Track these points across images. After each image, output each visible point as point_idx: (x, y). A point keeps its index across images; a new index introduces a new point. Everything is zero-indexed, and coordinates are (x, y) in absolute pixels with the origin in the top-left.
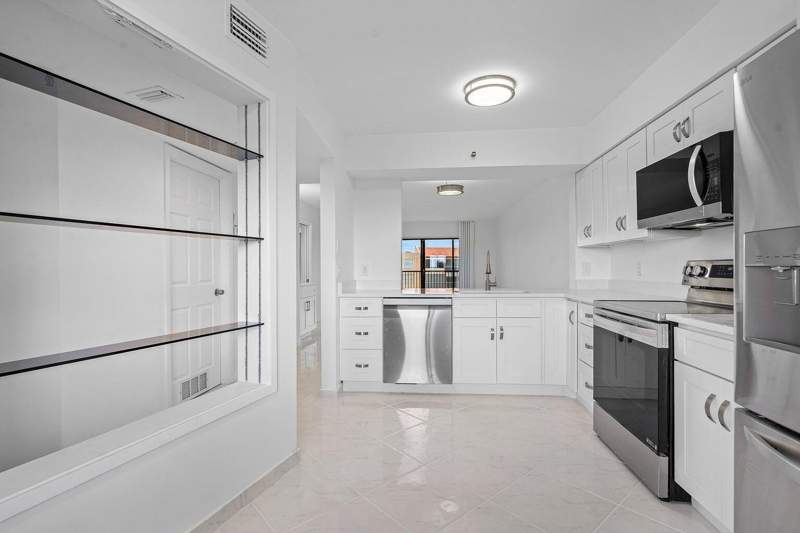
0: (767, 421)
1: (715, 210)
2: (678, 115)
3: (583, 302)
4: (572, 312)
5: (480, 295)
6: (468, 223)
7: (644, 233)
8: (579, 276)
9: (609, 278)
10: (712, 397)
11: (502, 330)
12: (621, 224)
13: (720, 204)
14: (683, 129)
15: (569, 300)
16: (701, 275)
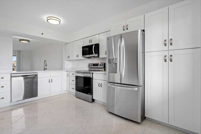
0: (112, 83)
1: (96, 55)
2: (90, 38)
3: (71, 72)
4: (68, 74)
5: (42, 72)
6: (20, 51)
7: (83, 58)
8: (66, 67)
9: (71, 67)
10: (99, 83)
11: (52, 80)
12: (77, 56)
13: (97, 54)
14: (91, 41)
15: (67, 71)
16: (91, 66)
